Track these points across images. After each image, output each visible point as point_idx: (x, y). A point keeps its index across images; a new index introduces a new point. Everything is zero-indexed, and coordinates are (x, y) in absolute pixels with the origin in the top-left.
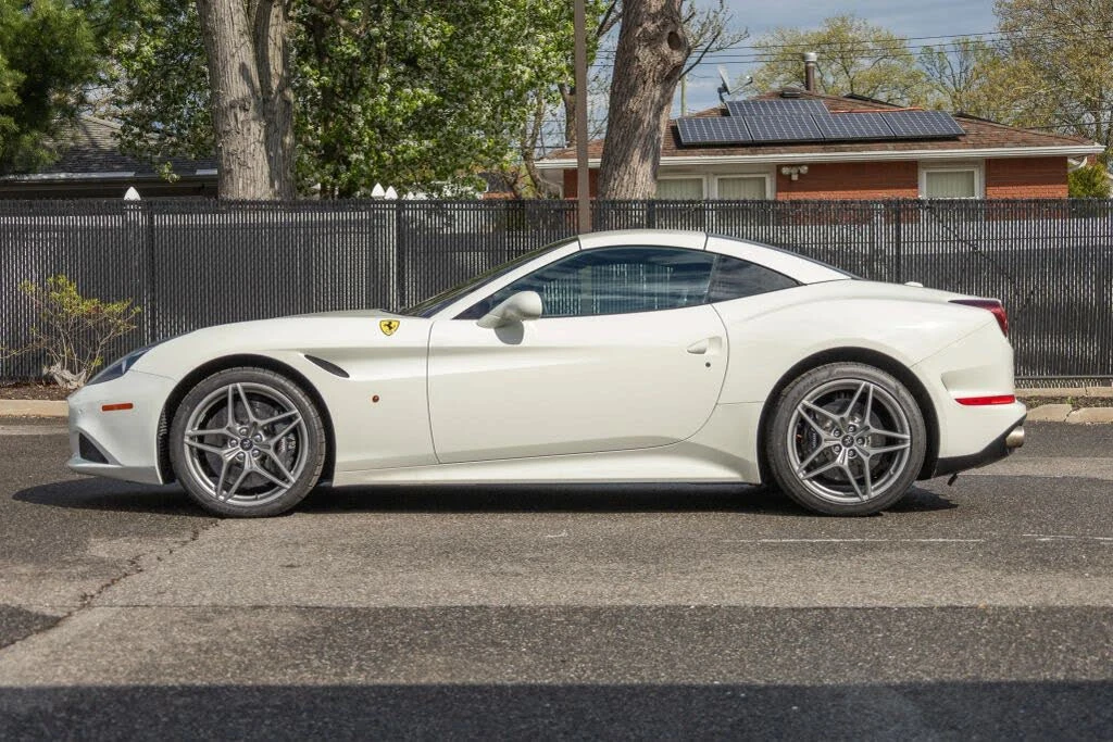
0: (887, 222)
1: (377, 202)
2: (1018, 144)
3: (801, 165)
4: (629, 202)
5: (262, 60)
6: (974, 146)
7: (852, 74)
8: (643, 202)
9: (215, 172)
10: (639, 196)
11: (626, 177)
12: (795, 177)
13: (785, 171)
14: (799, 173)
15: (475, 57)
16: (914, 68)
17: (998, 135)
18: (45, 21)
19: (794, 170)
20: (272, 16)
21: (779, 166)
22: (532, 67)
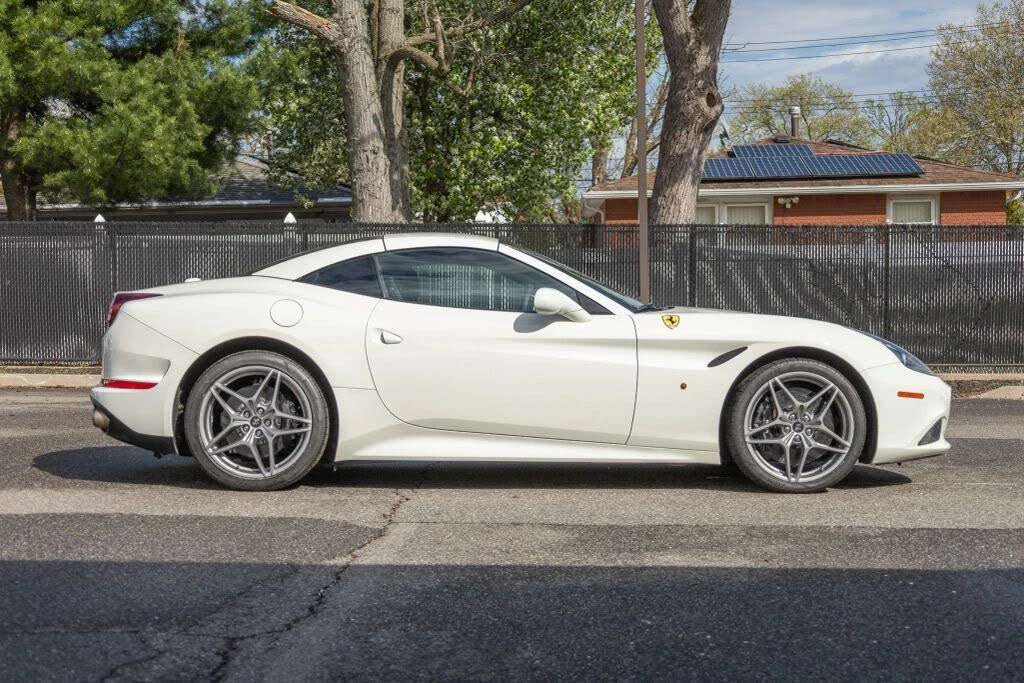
0: (878, 242)
1: (480, 225)
2: (966, 181)
3: (793, 196)
4: (676, 226)
5: (387, 114)
6: (933, 182)
7: (809, 122)
8: (687, 226)
9: (349, 200)
10: (682, 221)
11: (672, 207)
12: (788, 206)
13: (781, 201)
14: (792, 202)
15: (548, 112)
16: (860, 116)
17: (949, 173)
18: (223, 84)
19: (788, 200)
20: (395, 81)
21: (776, 197)
22: (593, 120)
